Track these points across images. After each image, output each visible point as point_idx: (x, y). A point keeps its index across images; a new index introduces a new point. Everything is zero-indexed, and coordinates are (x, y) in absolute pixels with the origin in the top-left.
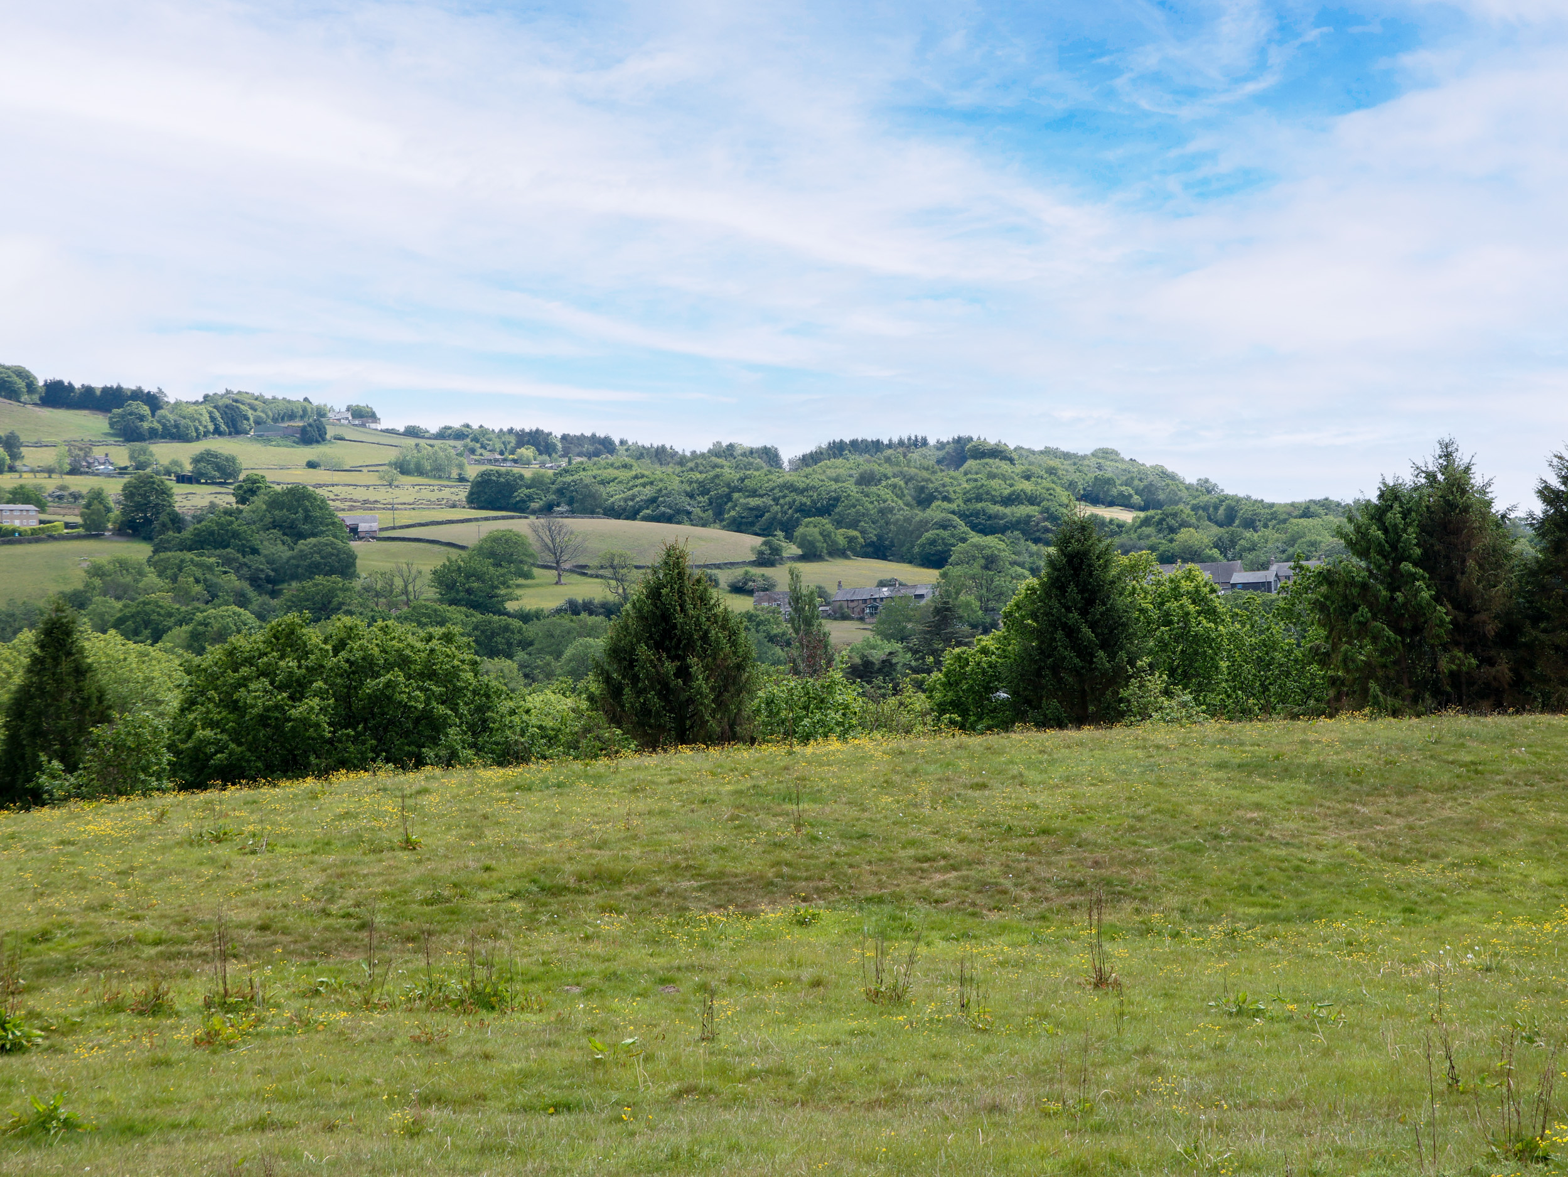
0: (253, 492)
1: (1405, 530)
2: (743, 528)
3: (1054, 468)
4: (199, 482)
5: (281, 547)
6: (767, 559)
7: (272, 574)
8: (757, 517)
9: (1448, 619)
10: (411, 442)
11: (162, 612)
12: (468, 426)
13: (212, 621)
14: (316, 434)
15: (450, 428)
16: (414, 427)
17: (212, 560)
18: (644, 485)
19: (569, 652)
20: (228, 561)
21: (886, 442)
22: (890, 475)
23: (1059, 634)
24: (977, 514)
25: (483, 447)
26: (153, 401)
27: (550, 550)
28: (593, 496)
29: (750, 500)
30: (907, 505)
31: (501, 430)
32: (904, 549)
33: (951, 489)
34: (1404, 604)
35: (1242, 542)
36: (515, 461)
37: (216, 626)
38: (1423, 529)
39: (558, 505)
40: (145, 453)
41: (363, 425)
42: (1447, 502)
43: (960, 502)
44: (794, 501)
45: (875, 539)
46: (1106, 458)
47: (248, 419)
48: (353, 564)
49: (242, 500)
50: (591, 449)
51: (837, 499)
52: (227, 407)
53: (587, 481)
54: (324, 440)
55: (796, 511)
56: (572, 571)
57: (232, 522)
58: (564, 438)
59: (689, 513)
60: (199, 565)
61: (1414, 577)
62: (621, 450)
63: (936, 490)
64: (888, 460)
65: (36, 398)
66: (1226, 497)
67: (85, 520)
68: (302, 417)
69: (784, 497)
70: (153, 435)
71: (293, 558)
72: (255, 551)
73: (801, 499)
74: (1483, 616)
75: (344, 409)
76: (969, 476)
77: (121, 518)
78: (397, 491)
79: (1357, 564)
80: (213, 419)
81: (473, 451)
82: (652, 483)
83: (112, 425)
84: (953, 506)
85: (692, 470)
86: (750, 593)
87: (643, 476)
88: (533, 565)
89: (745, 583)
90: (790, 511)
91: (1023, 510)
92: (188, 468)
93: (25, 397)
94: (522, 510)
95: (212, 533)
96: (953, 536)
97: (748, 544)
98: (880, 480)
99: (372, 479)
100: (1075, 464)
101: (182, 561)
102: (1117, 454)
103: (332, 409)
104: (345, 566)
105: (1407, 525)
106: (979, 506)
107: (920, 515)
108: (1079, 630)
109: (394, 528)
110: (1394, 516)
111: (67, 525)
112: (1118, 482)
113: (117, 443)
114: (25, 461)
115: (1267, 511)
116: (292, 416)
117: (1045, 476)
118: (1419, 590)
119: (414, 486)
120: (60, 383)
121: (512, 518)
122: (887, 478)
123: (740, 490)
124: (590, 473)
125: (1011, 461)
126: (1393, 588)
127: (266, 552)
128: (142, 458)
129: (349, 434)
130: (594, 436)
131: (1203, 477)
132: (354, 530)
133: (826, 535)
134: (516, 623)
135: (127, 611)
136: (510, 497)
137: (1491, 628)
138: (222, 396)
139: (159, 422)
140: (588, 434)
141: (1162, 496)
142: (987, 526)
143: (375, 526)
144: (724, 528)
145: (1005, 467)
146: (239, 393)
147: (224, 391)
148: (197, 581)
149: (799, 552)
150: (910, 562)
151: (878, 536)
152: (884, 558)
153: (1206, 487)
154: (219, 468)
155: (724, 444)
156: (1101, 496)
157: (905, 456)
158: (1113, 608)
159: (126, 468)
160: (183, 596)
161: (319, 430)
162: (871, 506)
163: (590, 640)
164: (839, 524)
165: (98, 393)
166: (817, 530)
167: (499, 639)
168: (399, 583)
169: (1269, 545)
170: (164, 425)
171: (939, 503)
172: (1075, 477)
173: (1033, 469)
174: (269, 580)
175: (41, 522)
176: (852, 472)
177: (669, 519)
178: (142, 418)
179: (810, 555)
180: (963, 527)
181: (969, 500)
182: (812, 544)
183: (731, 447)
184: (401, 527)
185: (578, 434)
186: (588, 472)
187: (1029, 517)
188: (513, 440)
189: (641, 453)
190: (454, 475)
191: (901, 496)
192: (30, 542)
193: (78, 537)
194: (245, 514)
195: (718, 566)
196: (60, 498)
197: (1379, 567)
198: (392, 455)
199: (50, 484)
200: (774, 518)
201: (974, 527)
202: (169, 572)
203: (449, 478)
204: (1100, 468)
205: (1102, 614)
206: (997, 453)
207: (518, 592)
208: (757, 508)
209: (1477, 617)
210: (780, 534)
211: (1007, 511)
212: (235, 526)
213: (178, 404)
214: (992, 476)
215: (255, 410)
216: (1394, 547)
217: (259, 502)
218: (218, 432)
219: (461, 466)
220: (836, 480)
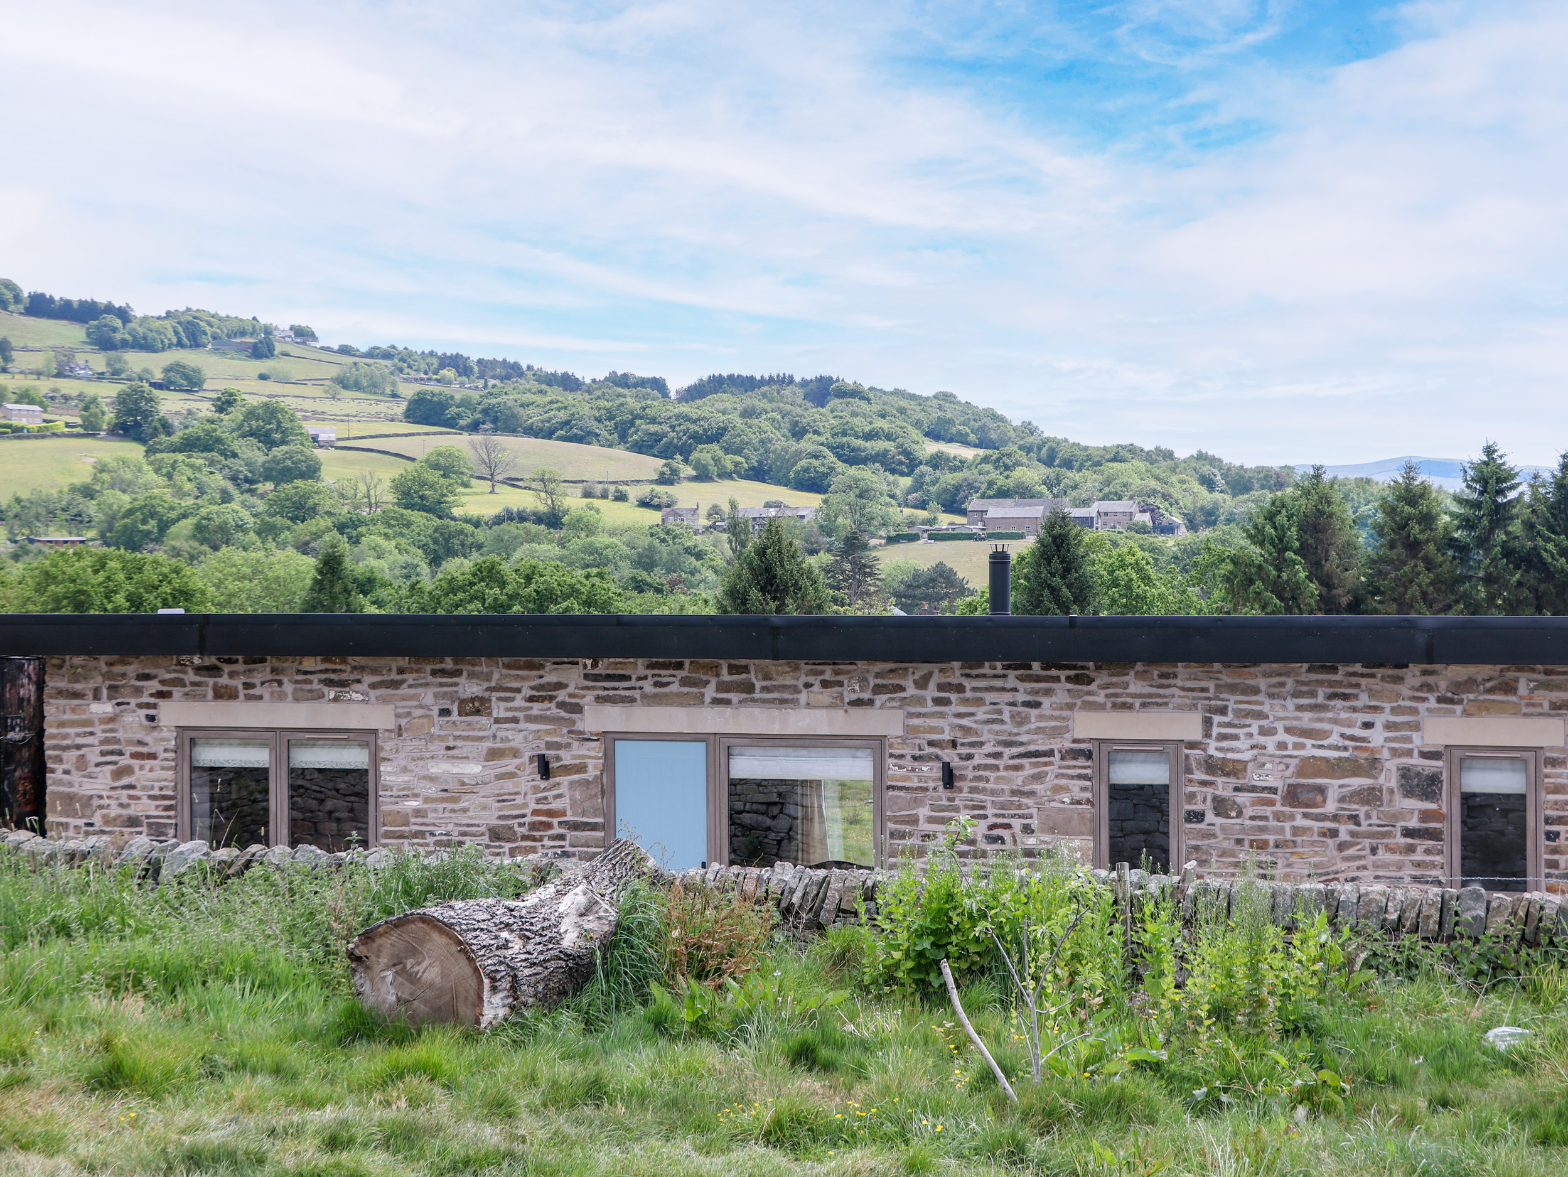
0: (230, 403)
1: (1289, 529)
2: (644, 450)
3: (904, 408)
4: (168, 389)
5: (257, 453)
6: (665, 480)
7: (250, 475)
8: (656, 441)
9: (1317, 593)
10: (349, 360)
11: (166, 505)
12: (394, 347)
13: (215, 516)
14: (266, 350)
15: (378, 348)
16: (347, 346)
17: (200, 462)
18: (559, 409)
19: (517, 555)
20: (212, 463)
21: (758, 378)
22: (769, 409)
23: (1046, 592)
24: (842, 446)
25: (410, 367)
26: (123, 314)
27: (485, 463)
28: (514, 416)
29: (651, 426)
30: (784, 436)
31: (423, 353)
32: (781, 474)
33: (821, 425)
34: (1287, 582)
35: (1066, 481)
36: (438, 381)
37: (218, 521)
38: (1300, 529)
39: (484, 423)
40: (120, 361)
41: (304, 343)
42: (1318, 510)
43: (828, 435)
44: (688, 429)
45: (756, 464)
46: (946, 400)
47: (206, 334)
48: (319, 469)
49: (221, 410)
50: (504, 373)
51: (725, 429)
52: (188, 323)
53: (510, 404)
54: (272, 355)
55: (690, 438)
56: (503, 483)
57: (215, 430)
58: (480, 362)
59: (597, 435)
60: (192, 466)
61: (1294, 562)
62: (529, 374)
63: (808, 424)
64: (764, 395)
65: (21, 308)
66: (1048, 440)
67: (84, 421)
68: (252, 334)
69: (680, 425)
70: (125, 344)
71: (269, 462)
72: (235, 455)
73: (693, 428)
74: (1340, 591)
75: (287, 328)
76: (836, 413)
77: (114, 421)
78: (339, 403)
79: (1255, 551)
80: (176, 333)
81: (401, 370)
82: (565, 408)
83: (88, 334)
84: (822, 439)
85: (599, 398)
86: (658, 507)
87: (557, 402)
88: (472, 476)
89: (652, 500)
90: (684, 438)
91: (881, 445)
92: (158, 376)
93: (12, 308)
94: (452, 427)
95: (198, 438)
96: (823, 465)
97: (652, 465)
98: (760, 414)
99: (318, 391)
100: (920, 405)
101: (175, 461)
102: (955, 397)
103: (276, 328)
104: (311, 471)
105: (1291, 525)
106: (844, 439)
107: (794, 445)
108: (1060, 590)
109: (349, 439)
110: (1281, 519)
111: (67, 425)
112: (957, 422)
113: (93, 352)
114: (16, 364)
115: (1083, 453)
116: (243, 333)
117: (898, 415)
118: (1298, 572)
119: (353, 399)
120: (43, 295)
121: (448, 433)
122: (767, 412)
123: (641, 418)
124: (511, 397)
125: (868, 400)
126: (1279, 569)
127: (245, 456)
128: (118, 366)
129: (294, 350)
130: (505, 360)
131: (1027, 420)
132: (315, 439)
133: (717, 461)
134: (469, 528)
135: (136, 504)
136: (442, 414)
137: (1344, 601)
138: (183, 313)
139: (130, 334)
140: (500, 359)
141: (993, 436)
142: (853, 458)
143: (333, 437)
144: (627, 449)
145: (864, 405)
146: (198, 310)
147: (184, 309)
148: (189, 480)
149: (694, 473)
150: (786, 485)
151: (760, 462)
152: (764, 481)
153: (1029, 429)
154: (186, 377)
155: (619, 373)
156: (942, 433)
157: (778, 393)
158: (1083, 575)
159: (103, 374)
160: (180, 493)
161: (268, 346)
162: (753, 436)
163: (536, 546)
164: (727, 451)
165: (75, 305)
166: (709, 455)
167: (456, 541)
168: (362, 488)
169: (1089, 484)
170: (134, 337)
171: (811, 435)
172: (921, 416)
173: (888, 409)
174: (247, 480)
175: (45, 421)
176: (737, 406)
177: (579, 439)
178: (115, 330)
179: (702, 476)
180: (831, 458)
181: (836, 434)
182: (705, 467)
183: (625, 375)
184: (355, 438)
185: (491, 358)
186: (510, 396)
187: (886, 451)
188: (435, 362)
189: (551, 380)
190: (388, 390)
191: (778, 429)
192: (36, 437)
193: (78, 436)
194: (225, 423)
195: (626, 483)
196: (53, 398)
197: (1271, 554)
198: (333, 372)
199: (44, 386)
200: (671, 443)
201: (840, 457)
202: (164, 471)
203: (383, 394)
204: (940, 408)
205: (1076, 579)
206: (856, 393)
207: (464, 499)
208: (656, 434)
209: (1334, 592)
210: (679, 457)
211: (868, 445)
212: (218, 433)
213: (145, 318)
214: (854, 414)
215: (212, 326)
216: (1281, 540)
217: (236, 414)
218: (180, 344)
219: (394, 384)
220: (724, 413)
